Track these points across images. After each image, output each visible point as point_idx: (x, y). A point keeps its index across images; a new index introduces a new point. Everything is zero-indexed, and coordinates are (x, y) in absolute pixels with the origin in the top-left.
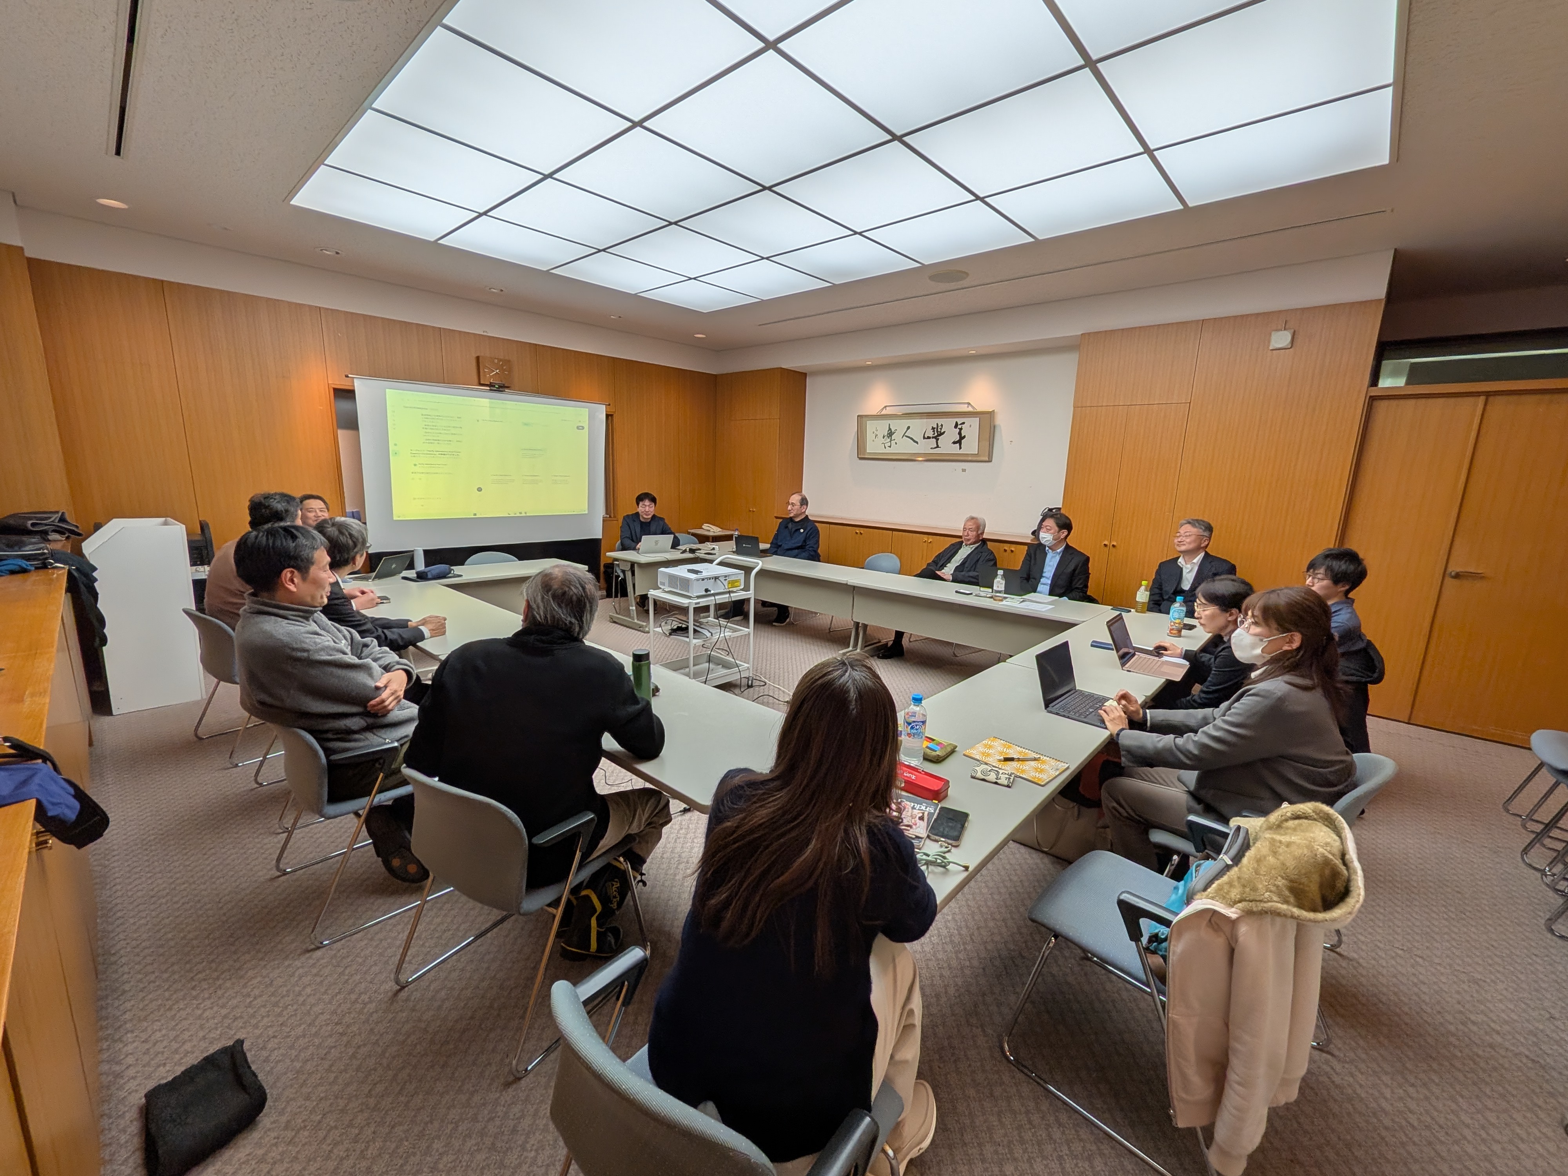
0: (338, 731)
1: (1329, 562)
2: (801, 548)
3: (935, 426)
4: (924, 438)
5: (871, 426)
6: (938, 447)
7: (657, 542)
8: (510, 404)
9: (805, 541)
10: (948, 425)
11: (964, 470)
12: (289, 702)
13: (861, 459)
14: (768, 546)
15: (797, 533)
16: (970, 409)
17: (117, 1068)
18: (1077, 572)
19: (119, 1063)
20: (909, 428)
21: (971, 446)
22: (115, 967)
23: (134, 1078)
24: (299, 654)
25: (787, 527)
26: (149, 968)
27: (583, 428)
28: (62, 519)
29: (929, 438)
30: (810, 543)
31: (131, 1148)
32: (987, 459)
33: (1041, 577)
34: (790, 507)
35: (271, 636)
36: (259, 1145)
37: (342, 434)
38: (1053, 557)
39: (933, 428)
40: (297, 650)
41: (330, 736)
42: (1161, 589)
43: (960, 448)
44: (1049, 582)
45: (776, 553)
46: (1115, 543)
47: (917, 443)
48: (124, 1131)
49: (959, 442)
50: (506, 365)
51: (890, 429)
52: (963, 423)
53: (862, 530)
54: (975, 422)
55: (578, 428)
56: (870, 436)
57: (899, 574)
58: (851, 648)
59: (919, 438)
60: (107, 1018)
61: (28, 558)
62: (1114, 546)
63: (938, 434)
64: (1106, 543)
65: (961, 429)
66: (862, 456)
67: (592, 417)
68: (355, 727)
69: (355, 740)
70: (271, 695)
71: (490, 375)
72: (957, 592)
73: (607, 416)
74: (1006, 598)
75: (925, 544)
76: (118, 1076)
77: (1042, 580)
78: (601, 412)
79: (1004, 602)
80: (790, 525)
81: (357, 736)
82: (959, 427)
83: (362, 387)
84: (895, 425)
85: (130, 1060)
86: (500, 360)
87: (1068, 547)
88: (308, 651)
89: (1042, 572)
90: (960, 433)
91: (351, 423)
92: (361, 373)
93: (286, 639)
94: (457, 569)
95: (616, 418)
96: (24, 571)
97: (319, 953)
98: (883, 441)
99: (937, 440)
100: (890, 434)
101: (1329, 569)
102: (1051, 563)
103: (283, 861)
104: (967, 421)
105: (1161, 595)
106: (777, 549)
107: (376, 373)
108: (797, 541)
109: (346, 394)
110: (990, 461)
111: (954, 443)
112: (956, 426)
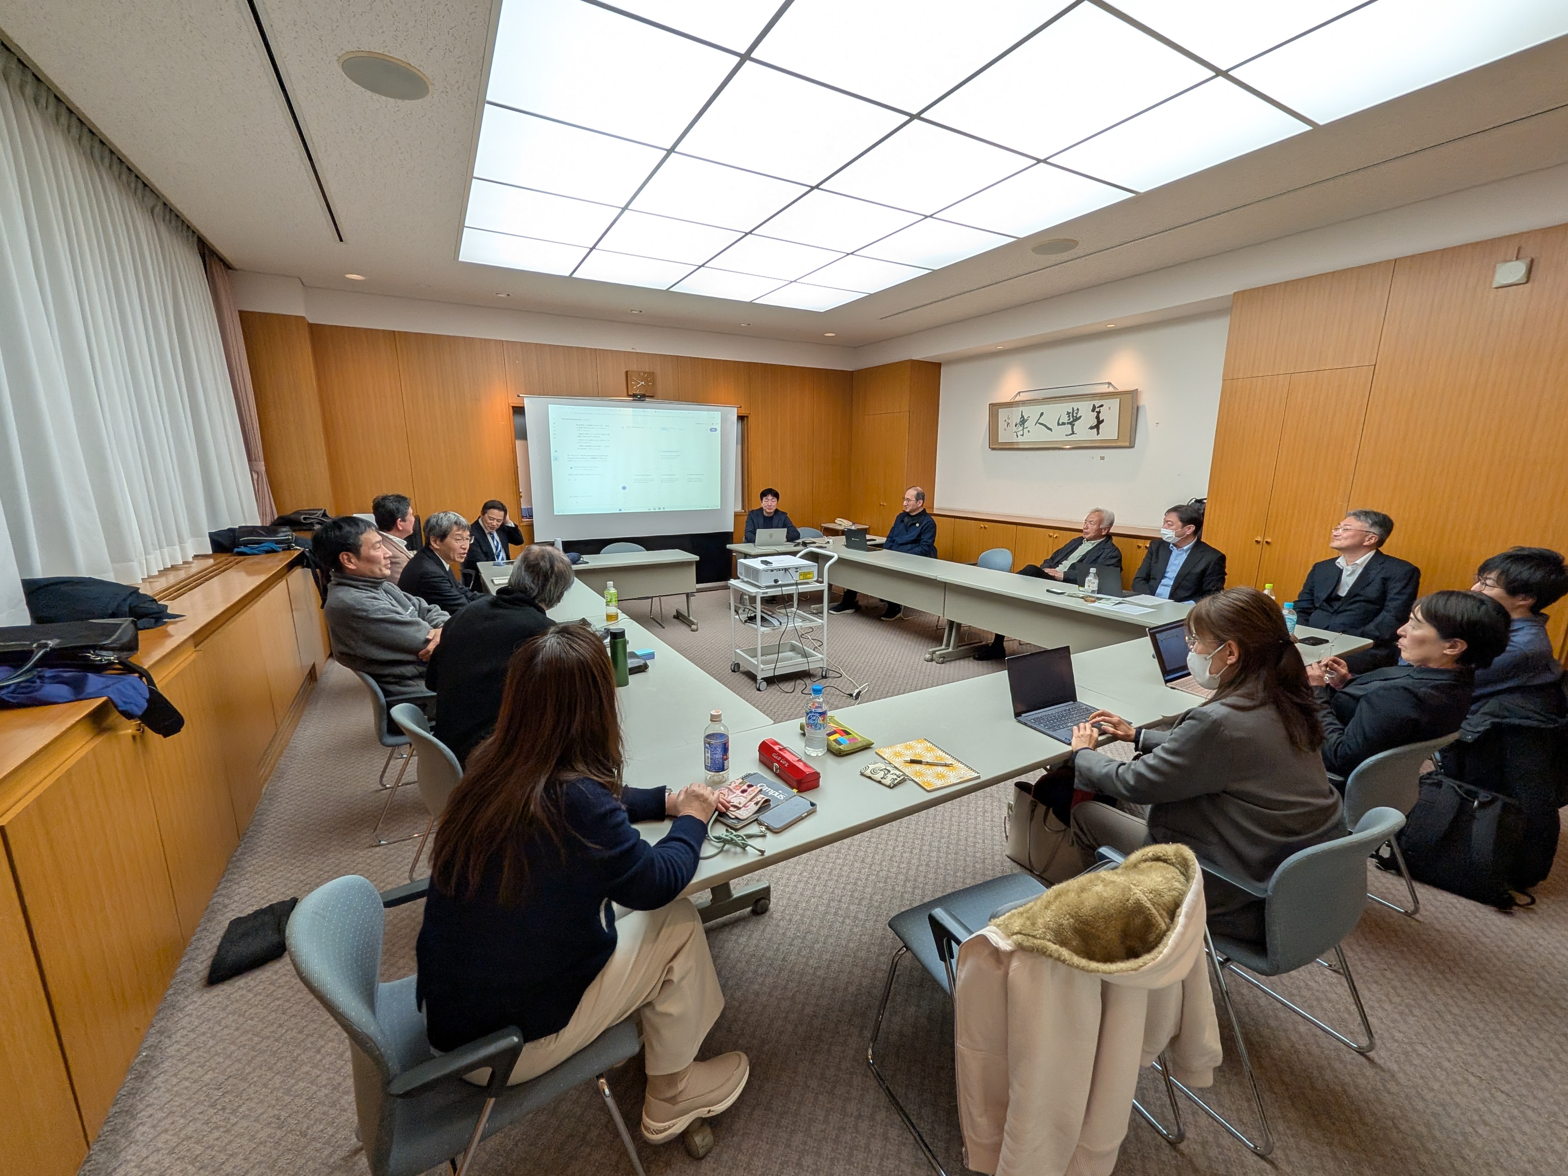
0: (395, 676)
1: (1506, 565)
2: (916, 541)
3: (1071, 411)
4: (1059, 424)
5: (1003, 413)
6: (1073, 433)
7: (771, 536)
8: (650, 412)
9: (919, 535)
10: (1084, 408)
11: (1102, 458)
12: (359, 652)
13: (993, 449)
14: (882, 540)
15: (913, 527)
16: (1111, 389)
17: (227, 901)
18: (1208, 572)
19: (230, 899)
20: (1042, 414)
21: (1109, 430)
22: (259, 835)
23: (233, 910)
24: (360, 614)
25: (902, 521)
26: (277, 840)
27: (716, 430)
28: (324, 515)
29: (1063, 424)
30: (925, 537)
31: (209, 954)
32: (1127, 444)
33: (1163, 577)
34: (905, 503)
35: (343, 601)
36: (276, 972)
37: (519, 443)
38: (1178, 555)
39: (1068, 413)
40: (359, 610)
41: (388, 679)
42: (1313, 595)
43: (1098, 433)
44: (1171, 583)
45: (890, 548)
46: (1269, 540)
47: (1051, 430)
48: (211, 942)
49: (1097, 427)
50: (650, 377)
51: (1022, 417)
52: (1102, 406)
53: (987, 525)
54: (1115, 403)
55: (711, 430)
56: (1002, 425)
57: (1010, 572)
58: (943, 647)
59: (1053, 424)
60: (238, 867)
61: (278, 542)
62: (1267, 542)
63: (1074, 418)
64: (1259, 539)
65: (1099, 413)
66: (996, 445)
67: (724, 420)
68: (409, 674)
69: (409, 686)
70: (346, 645)
71: (638, 386)
72: (1048, 591)
73: (741, 418)
74: (1100, 599)
75: (1051, 539)
76: (225, 906)
77: (1164, 581)
78: (733, 414)
79: (1096, 604)
80: (906, 519)
81: (411, 682)
82: (1097, 410)
83: (530, 404)
84: (1027, 411)
85: (236, 898)
86: (645, 373)
87: (1199, 544)
88: (367, 611)
89: (1164, 572)
90: (1098, 417)
91: (522, 434)
92: (531, 392)
93: (351, 602)
94: (585, 558)
95: (751, 420)
96: (274, 551)
97: (378, 849)
98: (1015, 429)
99: (1073, 426)
100: (1023, 421)
101: (1504, 573)
102: (1176, 562)
103: (384, 779)
104: (1106, 403)
105: (1312, 602)
106: (892, 544)
107: (543, 391)
108: (912, 535)
109: (519, 411)
110: (1131, 446)
111: (1091, 428)
112: (1093, 410)
